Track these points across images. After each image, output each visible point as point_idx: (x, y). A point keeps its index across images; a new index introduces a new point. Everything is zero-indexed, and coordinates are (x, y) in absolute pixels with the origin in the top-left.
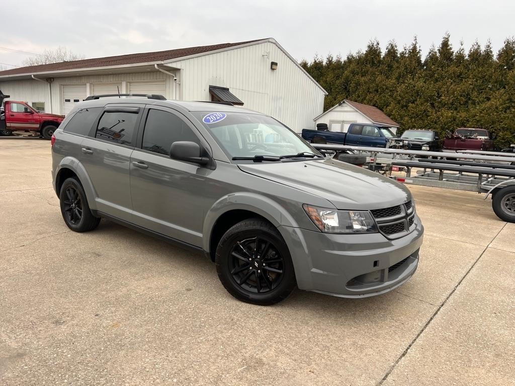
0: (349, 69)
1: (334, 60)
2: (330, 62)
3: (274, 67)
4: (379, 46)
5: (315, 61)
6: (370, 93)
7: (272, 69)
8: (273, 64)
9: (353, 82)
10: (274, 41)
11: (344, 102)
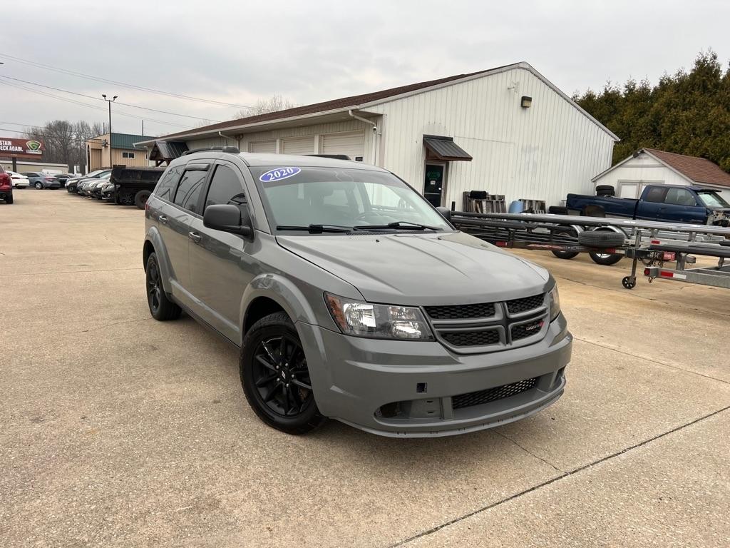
0: (661, 100)
1: (638, 86)
3: (526, 104)
4: (717, 61)
5: (606, 92)
6: (696, 136)
7: (524, 107)
8: (524, 99)
9: (666, 120)
10: (528, 67)
11: (642, 152)
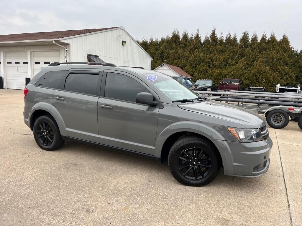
0: (163, 46)
1: (154, 40)
2: (152, 41)
3: (124, 43)
4: (179, 33)
5: (143, 41)
7: (123, 45)
8: (123, 42)
9: (165, 53)
10: (123, 29)
11: (164, 65)
